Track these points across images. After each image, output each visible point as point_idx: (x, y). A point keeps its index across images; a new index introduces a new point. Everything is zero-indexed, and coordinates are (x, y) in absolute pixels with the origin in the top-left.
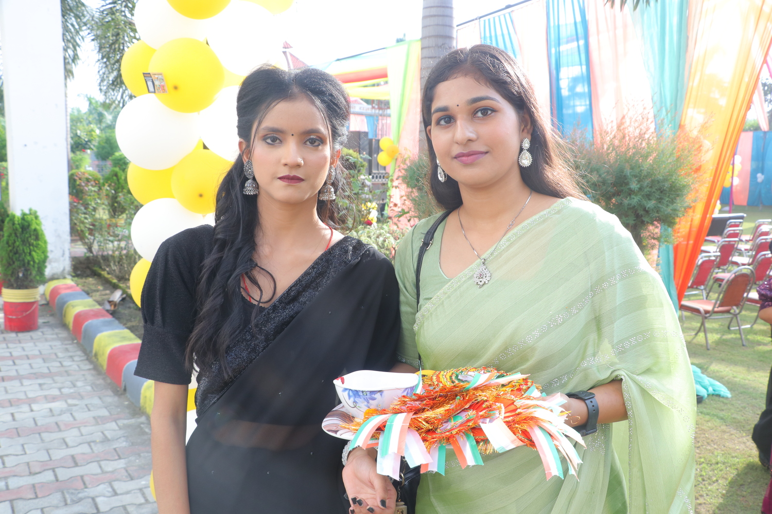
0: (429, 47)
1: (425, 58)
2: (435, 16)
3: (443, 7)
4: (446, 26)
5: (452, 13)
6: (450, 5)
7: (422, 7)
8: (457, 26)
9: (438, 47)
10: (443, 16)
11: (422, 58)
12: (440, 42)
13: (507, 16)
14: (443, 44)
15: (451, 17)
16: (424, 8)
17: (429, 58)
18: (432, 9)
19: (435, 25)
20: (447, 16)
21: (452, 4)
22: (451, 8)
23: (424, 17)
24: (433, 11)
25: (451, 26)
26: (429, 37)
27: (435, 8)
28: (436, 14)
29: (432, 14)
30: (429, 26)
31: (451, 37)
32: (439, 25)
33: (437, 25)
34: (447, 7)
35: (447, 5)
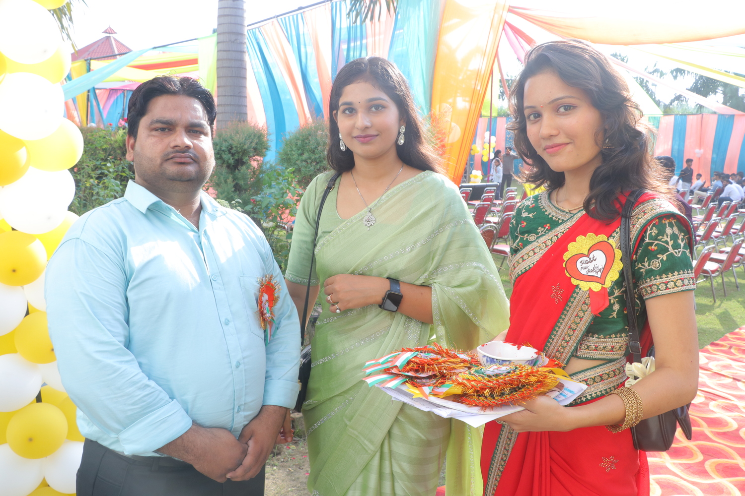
0: (223, 42)
1: (221, 51)
2: (228, 15)
3: (236, 8)
4: (238, 24)
6: (241, 7)
7: (217, 7)
8: (248, 26)
9: (232, 42)
10: (236, 16)
12: (233, 37)
13: (299, 16)
14: (235, 40)
15: (242, 17)
16: (219, 8)
17: (224, 51)
18: (226, 9)
19: (229, 23)
20: (238, 16)
21: (243, 6)
22: (242, 9)
23: (219, 16)
24: (227, 12)
25: (242, 25)
26: (224, 33)
27: (228, 9)
29: (226, 13)
30: (223, 24)
31: (242, 34)
32: (232, 23)
33: (230, 23)
34: (239, 9)
35: (239, 7)
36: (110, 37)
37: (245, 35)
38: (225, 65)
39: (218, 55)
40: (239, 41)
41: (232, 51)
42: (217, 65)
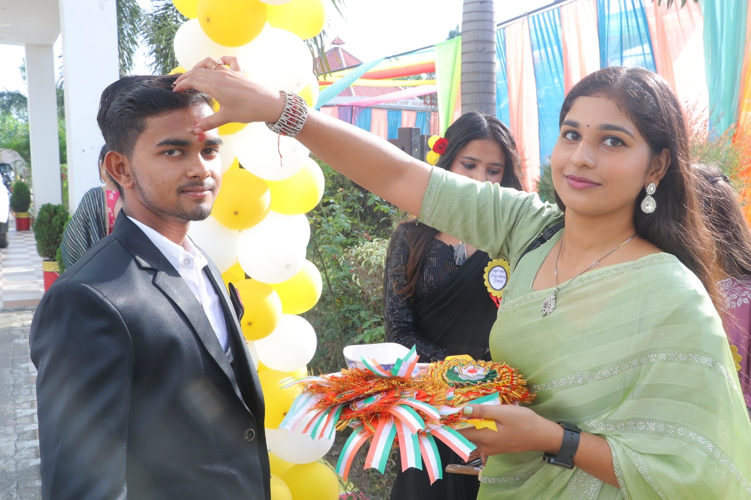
0: (469, 52)
1: (466, 63)
2: (474, 21)
3: (483, 11)
4: (487, 30)
5: (492, 17)
6: (490, 10)
7: (461, 12)
9: (479, 52)
10: (483, 20)
11: (462, 63)
12: (480, 46)
14: (483, 49)
15: (491, 21)
16: (464, 13)
17: (469, 63)
18: (472, 14)
19: (475, 30)
20: (487, 21)
21: (492, 9)
22: (492, 12)
23: (464, 23)
24: (473, 16)
25: (491, 31)
26: (469, 42)
27: (475, 13)
28: (476, 19)
29: (472, 19)
30: (469, 31)
31: (491, 42)
32: (479, 30)
33: (477, 30)
34: (488, 12)
35: (487, 10)
36: (338, 48)
37: (494, 42)
38: (471, 80)
39: (462, 68)
40: (487, 50)
41: (479, 62)
42: (461, 80)
